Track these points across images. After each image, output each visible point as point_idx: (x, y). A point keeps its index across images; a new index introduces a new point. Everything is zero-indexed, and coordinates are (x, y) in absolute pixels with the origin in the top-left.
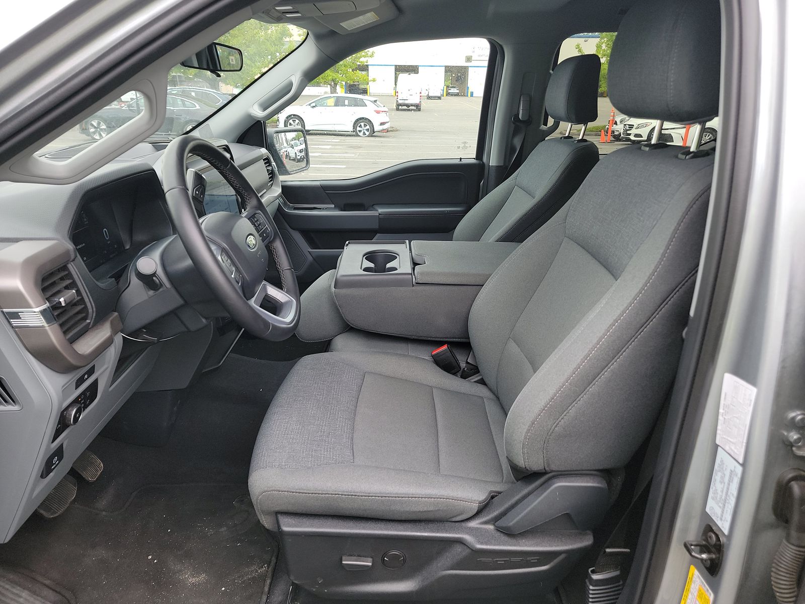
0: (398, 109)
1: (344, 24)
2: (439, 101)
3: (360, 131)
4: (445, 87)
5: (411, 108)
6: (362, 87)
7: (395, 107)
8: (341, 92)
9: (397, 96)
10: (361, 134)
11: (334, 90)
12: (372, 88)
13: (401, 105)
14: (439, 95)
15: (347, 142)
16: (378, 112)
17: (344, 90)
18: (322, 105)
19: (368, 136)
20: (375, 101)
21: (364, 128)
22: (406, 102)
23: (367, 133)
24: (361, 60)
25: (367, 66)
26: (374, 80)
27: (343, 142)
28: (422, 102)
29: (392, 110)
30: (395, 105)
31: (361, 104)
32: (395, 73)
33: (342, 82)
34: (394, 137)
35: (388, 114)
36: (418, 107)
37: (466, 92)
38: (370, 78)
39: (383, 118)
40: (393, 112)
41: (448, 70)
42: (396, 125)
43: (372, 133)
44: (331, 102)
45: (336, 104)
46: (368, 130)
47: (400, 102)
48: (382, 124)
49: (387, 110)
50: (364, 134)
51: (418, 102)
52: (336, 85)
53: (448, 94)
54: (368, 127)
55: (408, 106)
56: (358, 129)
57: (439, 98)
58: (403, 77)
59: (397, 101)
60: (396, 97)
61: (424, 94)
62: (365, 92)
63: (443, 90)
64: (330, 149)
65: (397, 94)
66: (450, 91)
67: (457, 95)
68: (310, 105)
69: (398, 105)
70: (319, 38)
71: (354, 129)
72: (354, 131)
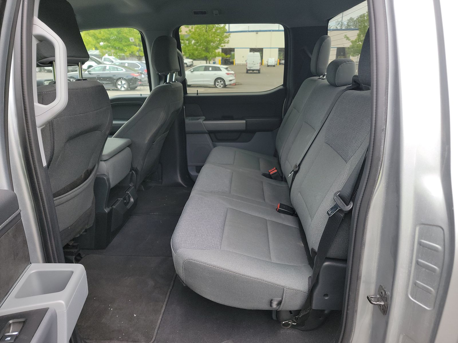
0: (247, 72)
2: (274, 67)
4: (278, 60)
5: (255, 72)
6: (231, 61)
9: (247, 65)
10: (218, 86)
13: (250, 70)
14: (274, 64)
16: (228, 74)
19: (223, 87)
20: (227, 68)
21: (220, 83)
22: (252, 68)
23: (222, 86)
24: (226, 45)
28: (262, 69)
29: (241, 73)
30: (246, 70)
31: (218, 70)
36: (259, 71)
38: (235, 55)
39: (232, 77)
40: (243, 74)
41: (281, 50)
43: (225, 86)
44: (203, 68)
47: (248, 68)
48: (230, 81)
50: (220, 86)
51: (258, 68)
54: (222, 83)
55: (253, 70)
56: (217, 83)
59: (247, 68)
61: (266, 64)
62: (232, 64)
63: (277, 62)
66: (281, 62)
68: (190, 70)
69: (248, 70)
71: (214, 84)
72: (214, 85)
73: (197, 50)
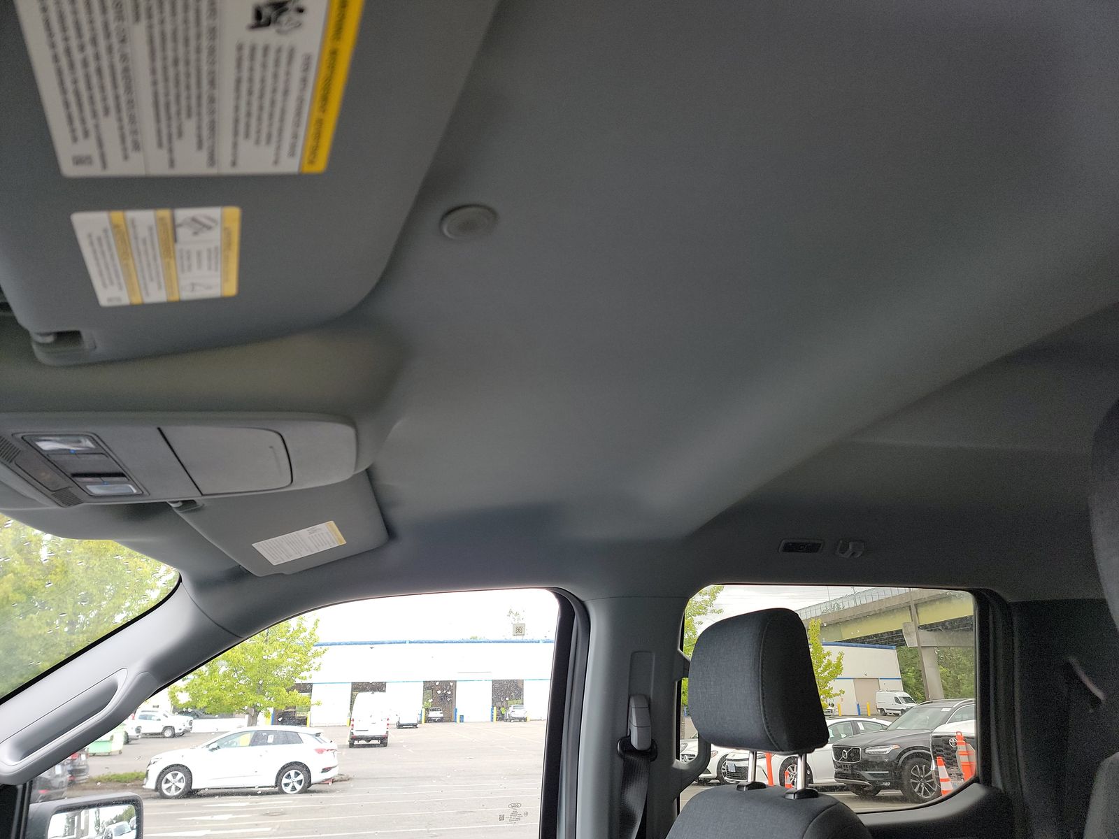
0: (352, 745)
1: (262, 547)
2: (414, 730)
3: (286, 785)
4: (424, 710)
5: (373, 742)
6: (299, 715)
7: (348, 743)
8: (264, 723)
9: (353, 725)
10: (287, 790)
11: (253, 720)
12: (314, 716)
13: (357, 739)
14: (415, 722)
15: (263, 805)
16: (320, 751)
17: (270, 720)
18: (229, 746)
19: (300, 792)
20: (318, 735)
21: (294, 779)
22: (366, 734)
23: (299, 788)
24: (303, 674)
25: (311, 685)
26: (319, 704)
27: (255, 807)
28: (389, 733)
29: (341, 747)
30: (348, 739)
31: (295, 739)
32: (352, 694)
33: (268, 708)
34: (343, 791)
35: (336, 753)
36: (383, 741)
37: (453, 717)
38: (313, 701)
39: (328, 760)
40: (345, 750)
41: (429, 687)
42: (347, 770)
43: (307, 788)
44: (247, 738)
45: (254, 742)
46: (300, 782)
47: (356, 734)
48: (325, 770)
49: (336, 748)
50: (294, 788)
51: (383, 733)
52: (257, 713)
53: (428, 720)
54: (301, 777)
55: (369, 739)
56: (285, 781)
57: (415, 726)
58: (362, 697)
59: (352, 733)
60: (351, 727)
61: (394, 721)
62: (303, 722)
63: (421, 715)
64: (229, 820)
65: (352, 723)
66: (430, 716)
67: (441, 720)
68: (208, 746)
69: (354, 739)
70: (203, 586)
71: (276, 782)
72: (276, 786)
73: (231, 688)
